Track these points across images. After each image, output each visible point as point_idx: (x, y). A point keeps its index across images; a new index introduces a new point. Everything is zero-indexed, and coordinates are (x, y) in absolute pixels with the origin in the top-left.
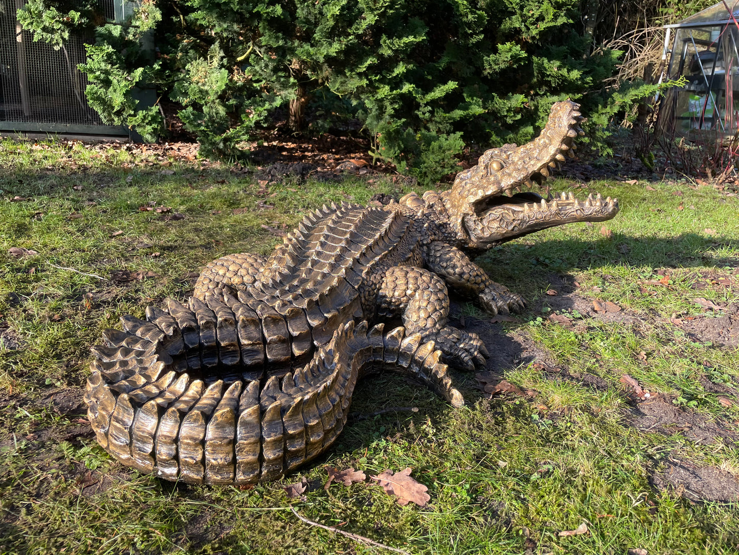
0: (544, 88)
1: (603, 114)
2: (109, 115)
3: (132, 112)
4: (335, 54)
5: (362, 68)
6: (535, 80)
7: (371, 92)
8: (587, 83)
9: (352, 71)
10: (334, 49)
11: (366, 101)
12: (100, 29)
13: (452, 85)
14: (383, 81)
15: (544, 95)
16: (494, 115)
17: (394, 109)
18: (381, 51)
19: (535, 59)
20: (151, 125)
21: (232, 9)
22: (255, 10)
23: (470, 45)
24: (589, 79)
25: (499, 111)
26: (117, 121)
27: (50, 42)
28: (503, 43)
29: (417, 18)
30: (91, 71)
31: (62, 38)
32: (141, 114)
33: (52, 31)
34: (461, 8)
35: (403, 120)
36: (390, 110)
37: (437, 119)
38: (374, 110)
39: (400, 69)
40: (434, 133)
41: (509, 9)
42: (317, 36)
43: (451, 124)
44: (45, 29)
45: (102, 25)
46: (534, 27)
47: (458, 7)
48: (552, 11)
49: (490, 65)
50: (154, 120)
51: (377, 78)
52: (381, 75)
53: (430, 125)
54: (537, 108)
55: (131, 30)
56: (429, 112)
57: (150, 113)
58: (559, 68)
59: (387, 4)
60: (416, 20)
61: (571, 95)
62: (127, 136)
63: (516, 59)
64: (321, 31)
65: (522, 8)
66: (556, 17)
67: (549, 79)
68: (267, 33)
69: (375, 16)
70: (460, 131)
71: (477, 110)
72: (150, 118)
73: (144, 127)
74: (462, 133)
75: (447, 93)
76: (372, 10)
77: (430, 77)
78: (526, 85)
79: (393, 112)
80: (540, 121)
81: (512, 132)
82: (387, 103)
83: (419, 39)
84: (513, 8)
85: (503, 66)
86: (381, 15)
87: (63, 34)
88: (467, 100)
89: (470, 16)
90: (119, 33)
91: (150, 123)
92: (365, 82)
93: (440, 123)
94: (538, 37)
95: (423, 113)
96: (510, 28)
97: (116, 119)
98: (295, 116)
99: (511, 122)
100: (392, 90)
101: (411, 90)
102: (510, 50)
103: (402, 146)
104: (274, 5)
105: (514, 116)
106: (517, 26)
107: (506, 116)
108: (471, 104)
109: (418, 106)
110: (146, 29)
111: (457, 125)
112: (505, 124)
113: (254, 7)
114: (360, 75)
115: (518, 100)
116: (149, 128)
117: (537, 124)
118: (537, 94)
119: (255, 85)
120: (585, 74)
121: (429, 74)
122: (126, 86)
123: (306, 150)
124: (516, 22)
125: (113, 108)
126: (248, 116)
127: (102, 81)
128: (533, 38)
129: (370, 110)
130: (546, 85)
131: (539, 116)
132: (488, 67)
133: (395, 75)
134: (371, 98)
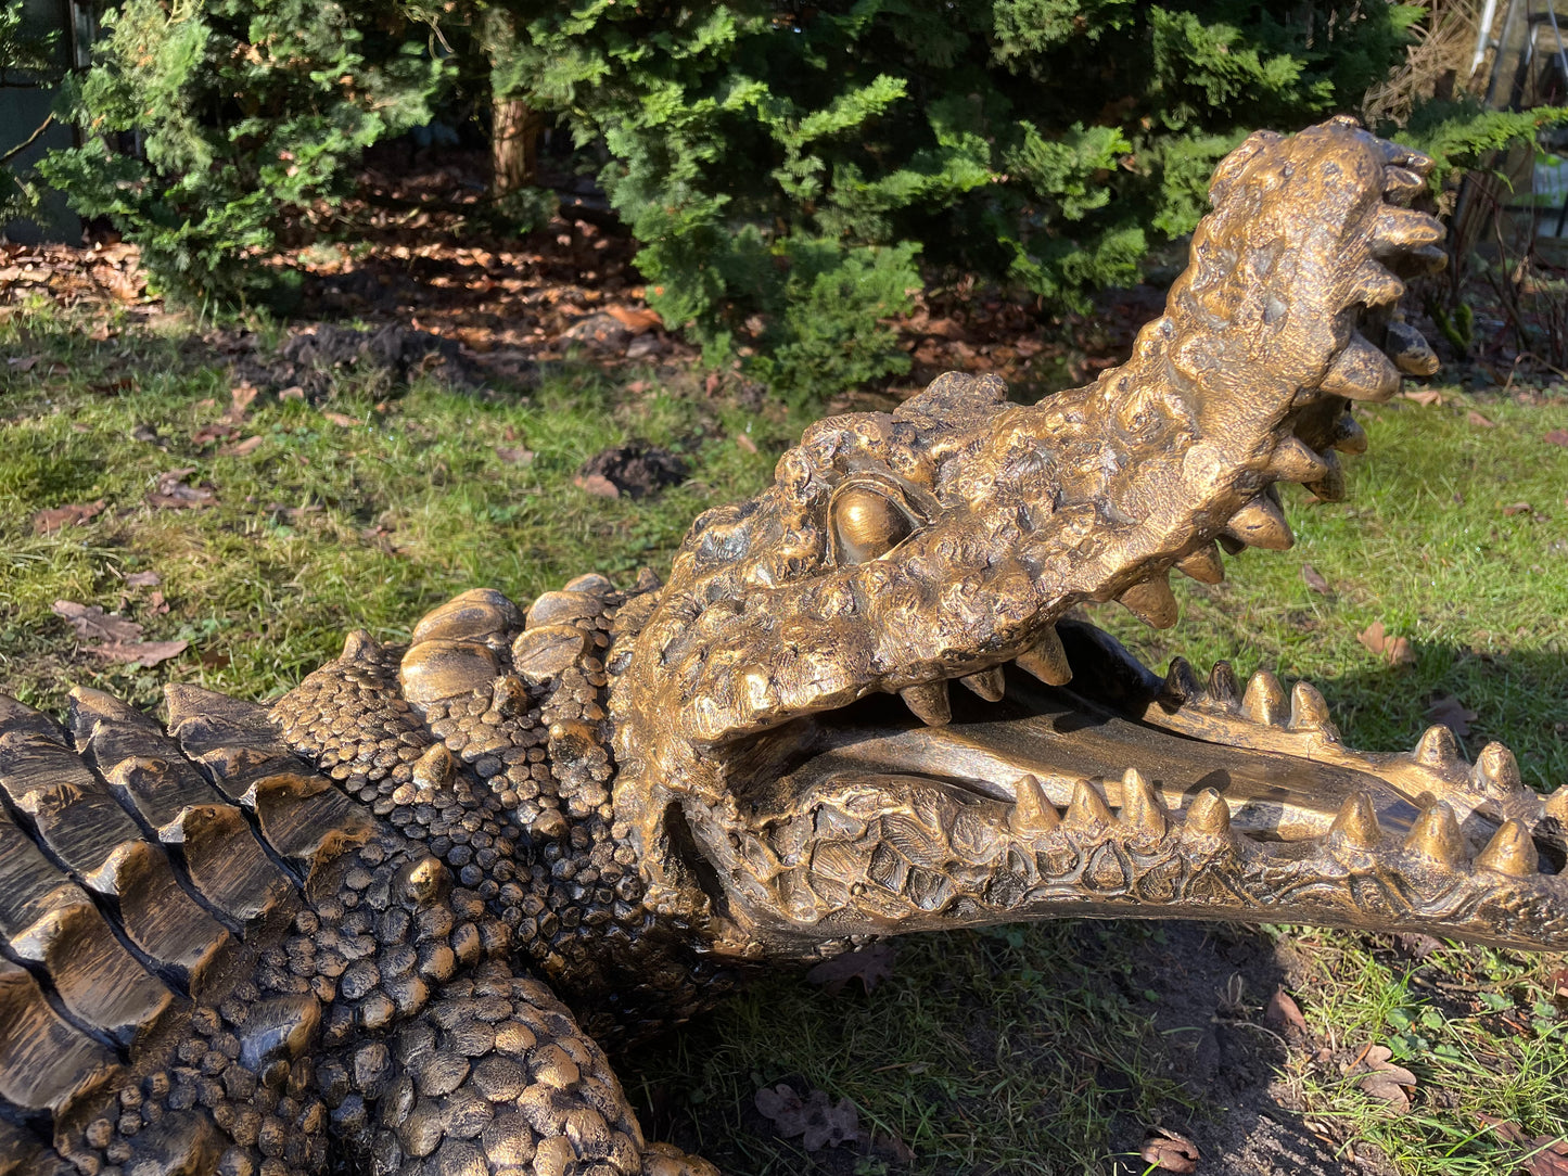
0: (1185, 110)
5: (584, 22)
6: (1158, 84)
7: (623, 105)
8: (1319, 99)
9: (552, 28)
11: (611, 134)
13: (887, 89)
14: (658, 65)
15: (1182, 131)
16: (1025, 188)
17: (698, 161)
19: (1160, 15)
24: (1324, 87)
25: (1041, 179)
35: (722, 199)
36: (686, 166)
37: (842, 199)
38: (633, 164)
39: (717, 31)
40: (832, 244)
43: (884, 215)
49: (1016, 28)
51: (636, 56)
52: (651, 45)
53: (823, 218)
54: (1158, 171)
56: (816, 173)
58: (1234, 47)
63: (1095, 7)
67: (1202, 80)
70: (912, 239)
71: (968, 173)
74: (918, 247)
75: (869, 116)
77: (820, 63)
78: (1131, 101)
79: (695, 171)
80: (1168, 213)
81: (1082, 246)
82: (676, 143)
85: (1053, 32)
88: (944, 141)
92: (597, 69)
93: (850, 211)
95: (798, 176)
98: (508, 175)
99: (1077, 215)
100: (689, 97)
101: (753, 100)
103: (721, 284)
105: (1088, 196)
107: (1062, 196)
108: (952, 152)
109: (777, 155)
111: (904, 222)
112: (1060, 221)
114: (580, 44)
115: (1101, 145)
117: (1157, 223)
118: (1160, 130)
119: (314, 76)
120: (1314, 70)
121: (817, 52)
123: (510, 272)
126: (282, 172)
129: (624, 162)
130: (1191, 102)
131: (1165, 199)
132: (1006, 35)
133: (696, 48)
134: (625, 124)
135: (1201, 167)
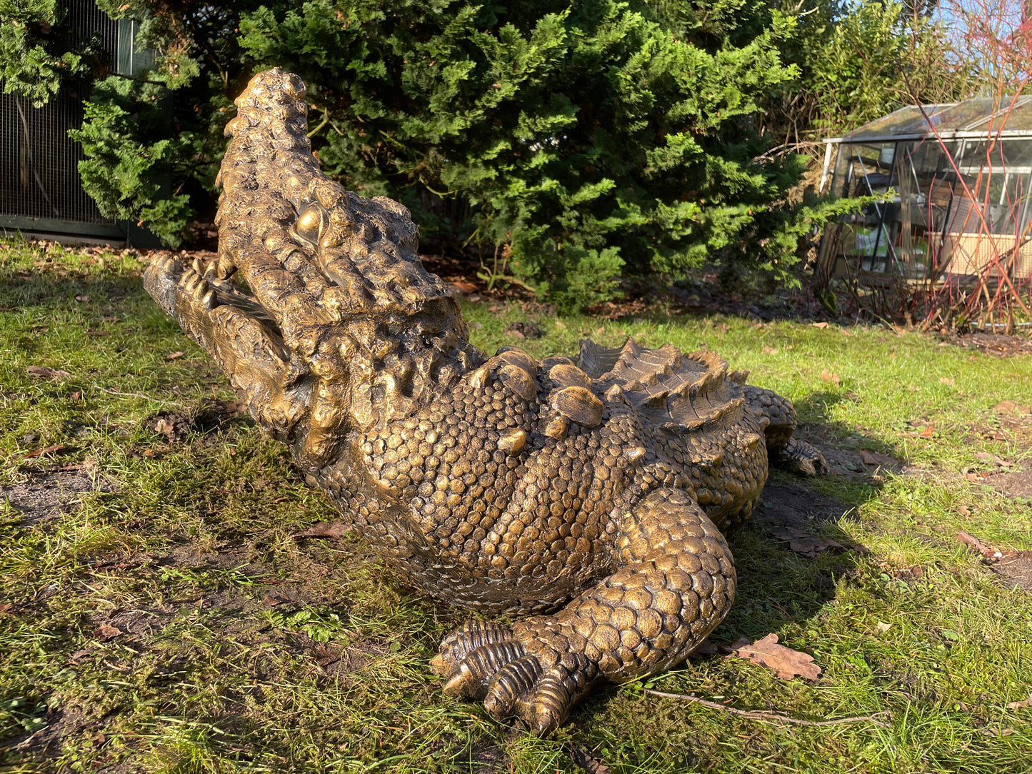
0: (720, 196)
1: (790, 233)
2: (113, 203)
3: (149, 202)
4: (457, 133)
5: (492, 154)
6: (707, 185)
7: (499, 188)
8: (773, 193)
9: (476, 157)
10: (457, 125)
11: (493, 200)
12: (99, 84)
13: (607, 184)
14: (515, 173)
15: (719, 204)
16: (656, 228)
17: (530, 211)
18: (517, 133)
19: (711, 158)
20: (176, 221)
21: (316, 63)
22: (349, 67)
23: (630, 134)
24: (774, 188)
25: (663, 223)
26: (123, 213)
27: (30, 96)
28: (674, 133)
29: (562, 94)
30: (89, 140)
31: (49, 91)
32: (162, 205)
33: (33, 79)
34: (623, 83)
35: (546, 226)
36: (524, 212)
37: (586, 228)
38: (503, 212)
39: (540, 160)
40: (581, 248)
41: (682, 91)
42: (433, 107)
44: (23, 77)
45: (103, 79)
46: (713, 115)
47: (618, 83)
48: (738, 95)
49: (655, 161)
50: (181, 214)
51: (510, 169)
52: (516, 165)
53: (575, 237)
54: (709, 222)
55: (147, 88)
56: (576, 218)
57: (176, 205)
58: (738, 170)
59: (532, 70)
60: (562, 97)
61: (752, 207)
62: (125, 239)
63: (689, 155)
64: (439, 101)
65: (699, 90)
66: (743, 103)
67: (728, 184)
68: (362, 99)
69: (514, 85)
70: (616, 246)
71: (637, 219)
72: (176, 212)
73: (166, 223)
74: (619, 249)
75: (602, 195)
76: (511, 77)
77: (577, 173)
78: (694, 192)
79: (529, 215)
80: (714, 238)
81: (680, 251)
82: (521, 204)
83: (567, 121)
84: (688, 90)
85: (671, 164)
86: (524, 85)
87: (50, 85)
88: (622, 206)
89: (633, 96)
90: (127, 90)
91: (175, 219)
93: (590, 234)
94: (718, 128)
95: (568, 219)
96: (681, 116)
97: (122, 211)
99: (678, 238)
100: (528, 185)
101: (554, 187)
102: (682, 143)
103: (543, 262)
104: (375, 62)
105: (683, 230)
106: (693, 112)
107: (671, 230)
108: (627, 211)
109: (560, 210)
110: (175, 86)
111: (613, 238)
112: (669, 241)
113: (347, 64)
114: (487, 164)
115: (688, 209)
116: (172, 226)
117: (710, 242)
118: (709, 204)
120: (770, 181)
121: (575, 168)
122: (142, 165)
124: (690, 108)
125: (120, 194)
127: (104, 156)
128: (711, 130)
129: (498, 212)
130: (722, 193)
131: (712, 233)
132: (652, 164)
133: (533, 166)
134: (499, 196)
135: (728, 219)
